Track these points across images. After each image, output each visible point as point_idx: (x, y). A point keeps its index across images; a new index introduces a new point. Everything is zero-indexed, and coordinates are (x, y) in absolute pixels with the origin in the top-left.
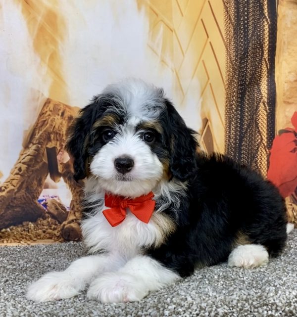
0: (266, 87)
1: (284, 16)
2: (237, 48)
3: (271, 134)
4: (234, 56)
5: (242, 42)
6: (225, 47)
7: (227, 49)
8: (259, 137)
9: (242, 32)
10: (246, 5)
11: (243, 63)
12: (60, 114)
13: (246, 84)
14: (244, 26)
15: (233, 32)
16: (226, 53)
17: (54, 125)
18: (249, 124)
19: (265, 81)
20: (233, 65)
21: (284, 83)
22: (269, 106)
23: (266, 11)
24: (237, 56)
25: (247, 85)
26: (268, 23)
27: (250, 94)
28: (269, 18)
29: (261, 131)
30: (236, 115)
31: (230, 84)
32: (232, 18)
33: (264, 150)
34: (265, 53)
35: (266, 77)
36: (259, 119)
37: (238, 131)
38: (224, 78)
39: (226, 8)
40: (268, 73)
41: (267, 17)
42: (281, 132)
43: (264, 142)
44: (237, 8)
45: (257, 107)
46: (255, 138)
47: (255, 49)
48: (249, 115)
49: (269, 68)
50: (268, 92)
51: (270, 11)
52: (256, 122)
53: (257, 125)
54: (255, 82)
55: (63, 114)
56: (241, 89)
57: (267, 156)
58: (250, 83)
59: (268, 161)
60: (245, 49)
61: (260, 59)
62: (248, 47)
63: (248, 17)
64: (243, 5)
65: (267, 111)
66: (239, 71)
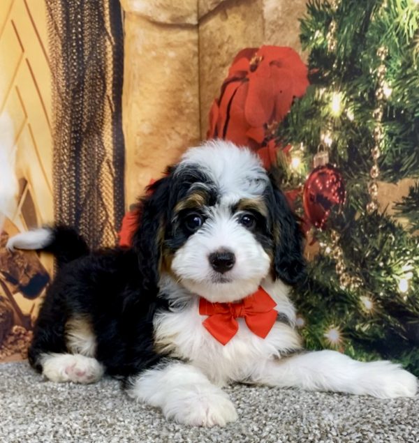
0: (111, 139)
1: (133, 37)
2: (67, 73)
3: (119, 210)
4: (63, 86)
5: (75, 66)
6: (49, 70)
7: (53, 74)
8: (104, 212)
9: (74, 51)
10: (79, 10)
11: (77, 98)
13: (82, 131)
14: (77, 42)
15: (61, 48)
16: (52, 81)
18: (89, 192)
19: (109, 130)
20: (63, 100)
21: (135, 135)
22: (115, 168)
23: (108, 25)
24: (68, 86)
25: (84, 133)
26: (111, 43)
27: (89, 148)
28: (113, 35)
29: (106, 204)
30: (69, 178)
31: (59, 127)
32: (60, 26)
33: (111, 233)
34: (108, 88)
35: (109, 124)
36: (102, 187)
37: (73, 201)
38: (50, 117)
39: (50, 9)
40: (113, 117)
41: (110, 35)
42: (134, 207)
43: (110, 221)
44: (66, 13)
45: (99, 168)
46: (98, 214)
47: (94, 79)
48: (89, 179)
50: (114, 147)
51: (113, 25)
52: (98, 191)
53: (100, 194)
54: (94, 130)
56: (76, 139)
58: (88, 131)
60: (79, 77)
61: (101, 97)
62: (84, 75)
63: (82, 30)
64: (74, 10)
65: (112, 175)
66: (72, 110)
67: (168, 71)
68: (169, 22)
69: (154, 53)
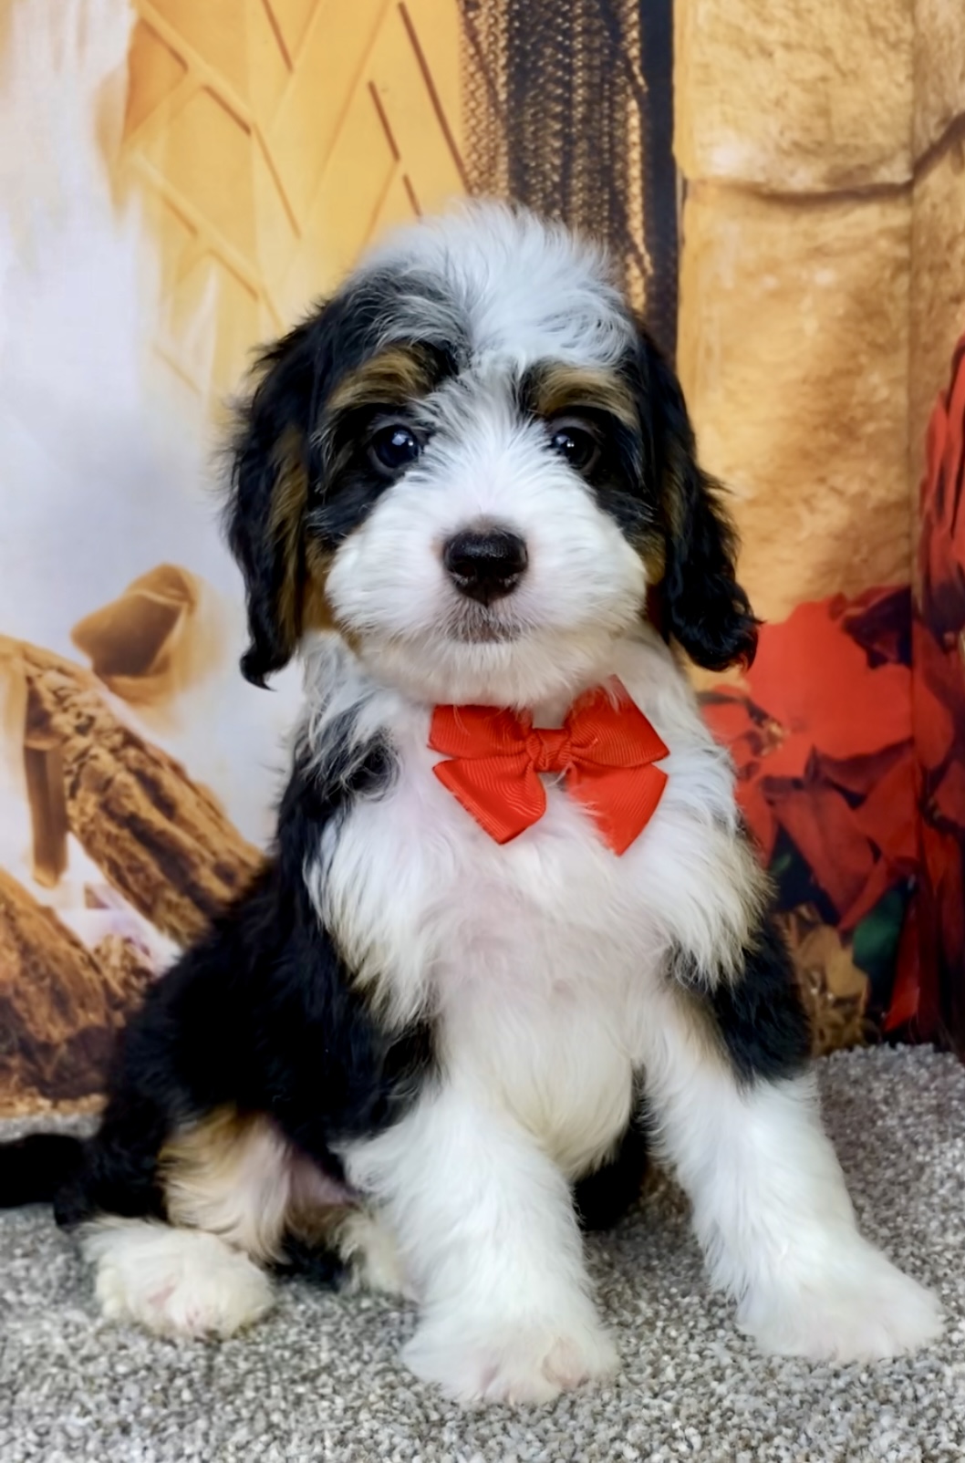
1: (708, 245)
10: (557, 196)
23: (635, 224)
26: (643, 271)
28: (649, 248)
41: (642, 249)
51: (650, 223)
64: (545, 197)
67: (810, 325)
68: (822, 188)
69: (770, 282)
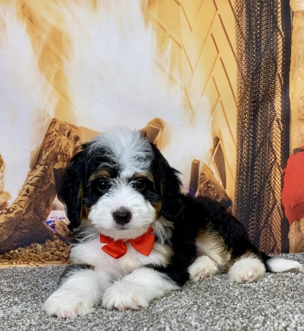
0: (280, 104)
2: (248, 63)
3: (285, 153)
4: (245, 72)
5: (254, 57)
6: (236, 63)
7: (239, 65)
8: (273, 156)
9: (254, 46)
10: (258, 18)
11: (255, 79)
12: (66, 134)
13: (258, 101)
14: (256, 40)
15: (244, 46)
16: (237, 69)
17: (60, 146)
18: (263, 142)
19: (279, 98)
20: (245, 81)
21: (299, 99)
22: (283, 124)
24: (248, 72)
25: (260, 102)
26: (282, 36)
27: (263, 112)
28: (283, 30)
29: (275, 150)
30: (249, 134)
31: (241, 101)
32: (244, 31)
33: (277, 170)
34: (279, 69)
35: (279, 93)
36: (272, 138)
37: (250, 150)
38: (235, 94)
39: (237, 21)
40: (281, 89)
41: (281, 31)
42: (296, 151)
43: (278, 162)
44: (249, 22)
45: (271, 125)
46: (269, 157)
47: (268, 64)
48: (263, 133)
49: (283, 84)
50: (282, 109)
51: (284, 24)
52: (270, 141)
53: (270, 143)
54: (268, 99)
55: (69, 134)
56: (254, 106)
57: (281, 176)
58: (262, 100)
59: (282, 180)
60: (257, 64)
61: (273, 75)
62: (260, 62)
63: (260, 31)
64: (255, 18)
65: (280, 129)
66: (251, 87)
